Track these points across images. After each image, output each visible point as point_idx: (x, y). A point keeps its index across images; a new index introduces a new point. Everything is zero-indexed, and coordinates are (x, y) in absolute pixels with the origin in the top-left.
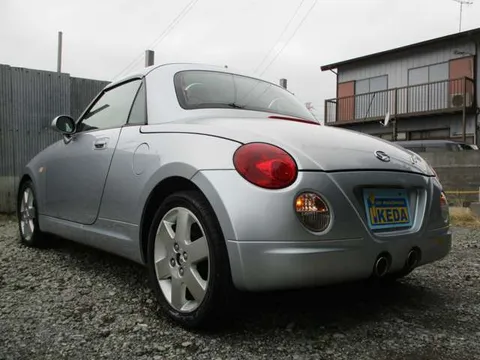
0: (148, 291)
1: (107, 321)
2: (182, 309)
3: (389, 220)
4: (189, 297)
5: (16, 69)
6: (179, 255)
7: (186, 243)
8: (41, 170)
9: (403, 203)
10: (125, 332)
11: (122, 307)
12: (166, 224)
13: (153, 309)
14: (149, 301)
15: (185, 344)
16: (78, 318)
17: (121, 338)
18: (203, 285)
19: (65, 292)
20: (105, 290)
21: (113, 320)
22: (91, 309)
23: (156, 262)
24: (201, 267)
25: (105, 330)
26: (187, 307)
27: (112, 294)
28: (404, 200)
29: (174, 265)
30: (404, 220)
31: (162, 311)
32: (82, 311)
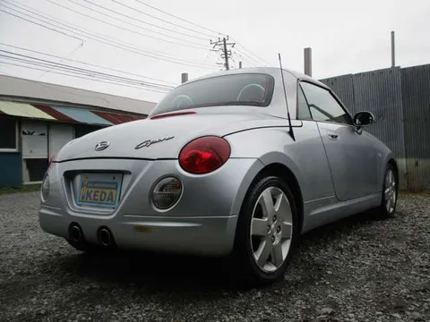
3: (95, 199)
5: (355, 75)
9: (114, 186)
28: (116, 184)
30: (110, 202)
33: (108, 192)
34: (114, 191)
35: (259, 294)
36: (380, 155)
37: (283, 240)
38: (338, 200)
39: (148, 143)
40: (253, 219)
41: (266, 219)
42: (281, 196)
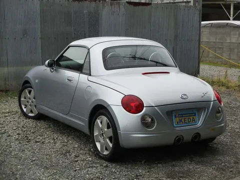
0: (92, 145)
1: (76, 157)
2: (104, 153)
3: (185, 122)
4: (106, 149)
6: (103, 134)
7: (106, 130)
8: (37, 81)
9: (194, 115)
10: (83, 160)
11: (81, 151)
12: (98, 121)
13: (93, 153)
14: (92, 150)
15: (104, 165)
16: (65, 155)
17: (82, 162)
18: (111, 145)
19: (57, 144)
20: (74, 144)
21: (78, 156)
22: (69, 152)
23: (95, 135)
24: (110, 139)
25: (76, 159)
26: (106, 153)
27: (77, 146)
28: (195, 113)
29: (101, 137)
30: (194, 122)
31: (97, 154)
32: (66, 153)
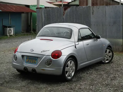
3: (30, 62)
30: (35, 63)
33: (34, 61)
34: (36, 61)
35: (67, 83)
36: (104, 45)
37: (72, 72)
38: (88, 61)
39: (44, 51)
40: (66, 68)
41: (69, 68)
42: (73, 62)
